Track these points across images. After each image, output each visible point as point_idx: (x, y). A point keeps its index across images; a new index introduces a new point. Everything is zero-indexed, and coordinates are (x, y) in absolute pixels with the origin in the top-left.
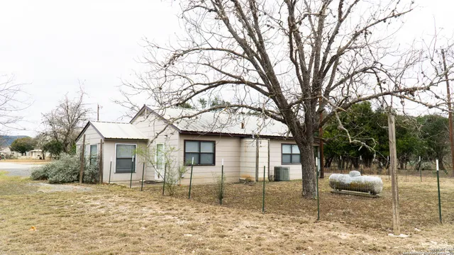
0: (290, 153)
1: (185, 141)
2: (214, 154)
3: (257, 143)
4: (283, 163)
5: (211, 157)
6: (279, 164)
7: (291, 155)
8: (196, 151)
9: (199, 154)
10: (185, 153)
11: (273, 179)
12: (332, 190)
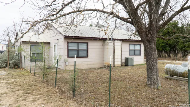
0: (134, 49)
1: (68, 42)
2: (87, 50)
3: (114, 43)
4: (130, 55)
5: (85, 52)
6: (127, 56)
7: (135, 50)
8: (76, 48)
9: (78, 50)
10: (68, 50)
11: (124, 65)
12: (167, 76)
